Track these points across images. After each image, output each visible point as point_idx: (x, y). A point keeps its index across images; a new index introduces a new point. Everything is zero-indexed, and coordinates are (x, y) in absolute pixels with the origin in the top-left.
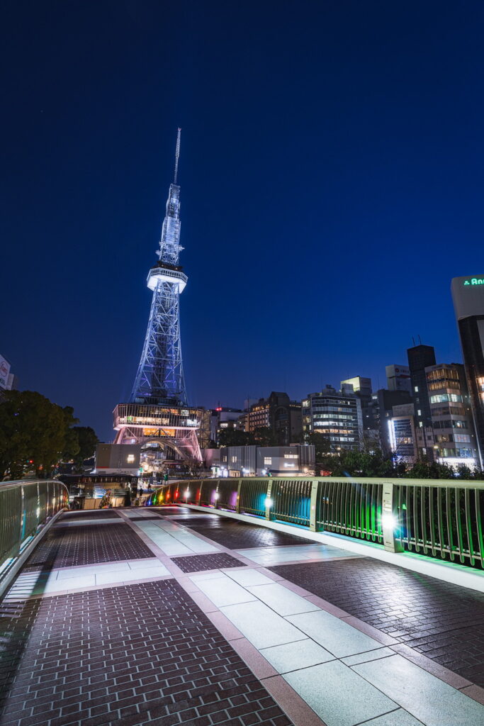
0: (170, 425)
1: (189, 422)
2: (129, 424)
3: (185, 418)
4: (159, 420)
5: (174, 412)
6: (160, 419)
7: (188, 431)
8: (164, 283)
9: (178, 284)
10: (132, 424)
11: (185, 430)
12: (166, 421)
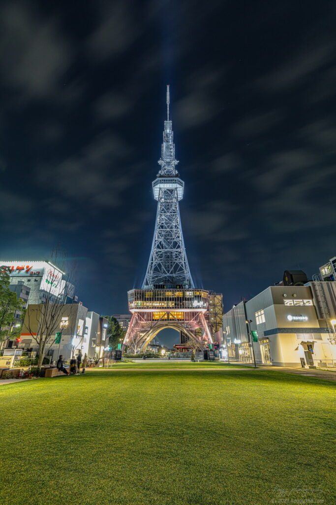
0: (176, 308)
1: (195, 303)
2: (137, 308)
3: (190, 299)
4: (164, 304)
5: (178, 294)
6: (166, 302)
7: (196, 313)
8: (165, 191)
9: (176, 188)
10: (140, 308)
11: (193, 313)
12: (171, 304)
